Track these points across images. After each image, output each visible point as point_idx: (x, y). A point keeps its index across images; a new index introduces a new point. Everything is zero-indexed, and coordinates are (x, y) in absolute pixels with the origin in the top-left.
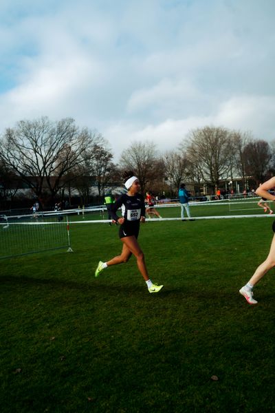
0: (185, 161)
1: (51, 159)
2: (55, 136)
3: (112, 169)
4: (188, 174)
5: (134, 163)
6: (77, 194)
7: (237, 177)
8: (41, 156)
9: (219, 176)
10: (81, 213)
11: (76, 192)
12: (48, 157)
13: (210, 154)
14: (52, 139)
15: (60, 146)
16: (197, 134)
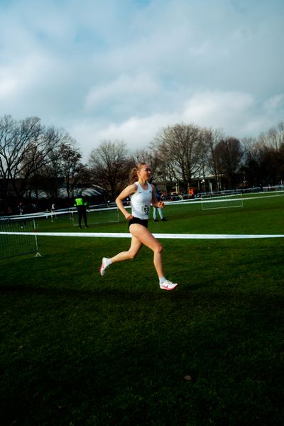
0: (156, 160)
1: (16, 160)
2: (20, 136)
3: (81, 169)
4: (159, 173)
5: (103, 163)
6: (45, 196)
7: (209, 175)
8: (5, 157)
9: (191, 175)
10: (49, 217)
11: (43, 195)
12: (12, 159)
13: (182, 152)
14: (16, 139)
15: (25, 146)
16: (168, 132)
